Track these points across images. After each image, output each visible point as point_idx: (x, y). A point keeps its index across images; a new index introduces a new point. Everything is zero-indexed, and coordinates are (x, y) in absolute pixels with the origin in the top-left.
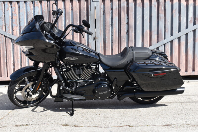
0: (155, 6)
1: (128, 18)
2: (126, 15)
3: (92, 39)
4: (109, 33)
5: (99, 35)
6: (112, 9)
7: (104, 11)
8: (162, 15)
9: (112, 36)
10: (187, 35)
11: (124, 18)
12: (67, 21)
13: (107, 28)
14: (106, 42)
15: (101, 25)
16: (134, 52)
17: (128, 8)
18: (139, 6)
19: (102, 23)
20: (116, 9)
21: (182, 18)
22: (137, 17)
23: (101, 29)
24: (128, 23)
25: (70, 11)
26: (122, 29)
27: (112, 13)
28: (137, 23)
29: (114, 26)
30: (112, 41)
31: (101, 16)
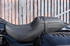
0: (50, 1)
1: (38, 7)
2: (37, 5)
3: (21, 16)
4: (29, 13)
5: (24, 14)
6: (30, 2)
7: (26, 3)
8: (53, 6)
9: (30, 14)
10: (63, 15)
11: (36, 6)
12: (9, 7)
13: (28, 11)
14: (27, 17)
15: (25, 9)
16: (46, 22)
17: (37, 2)
18: (43, 1)
19: (25, 8)
20: (32, 2)
21: (61, 7)
22: (42, 6)
23: (25, 11)
24: (37, 9)
25: (11, 3)
26: (35, 11)
27: (30, 4)
28: (42, 9)
29: (31, 10)
30: (30, 17)
31: (25, 5)
